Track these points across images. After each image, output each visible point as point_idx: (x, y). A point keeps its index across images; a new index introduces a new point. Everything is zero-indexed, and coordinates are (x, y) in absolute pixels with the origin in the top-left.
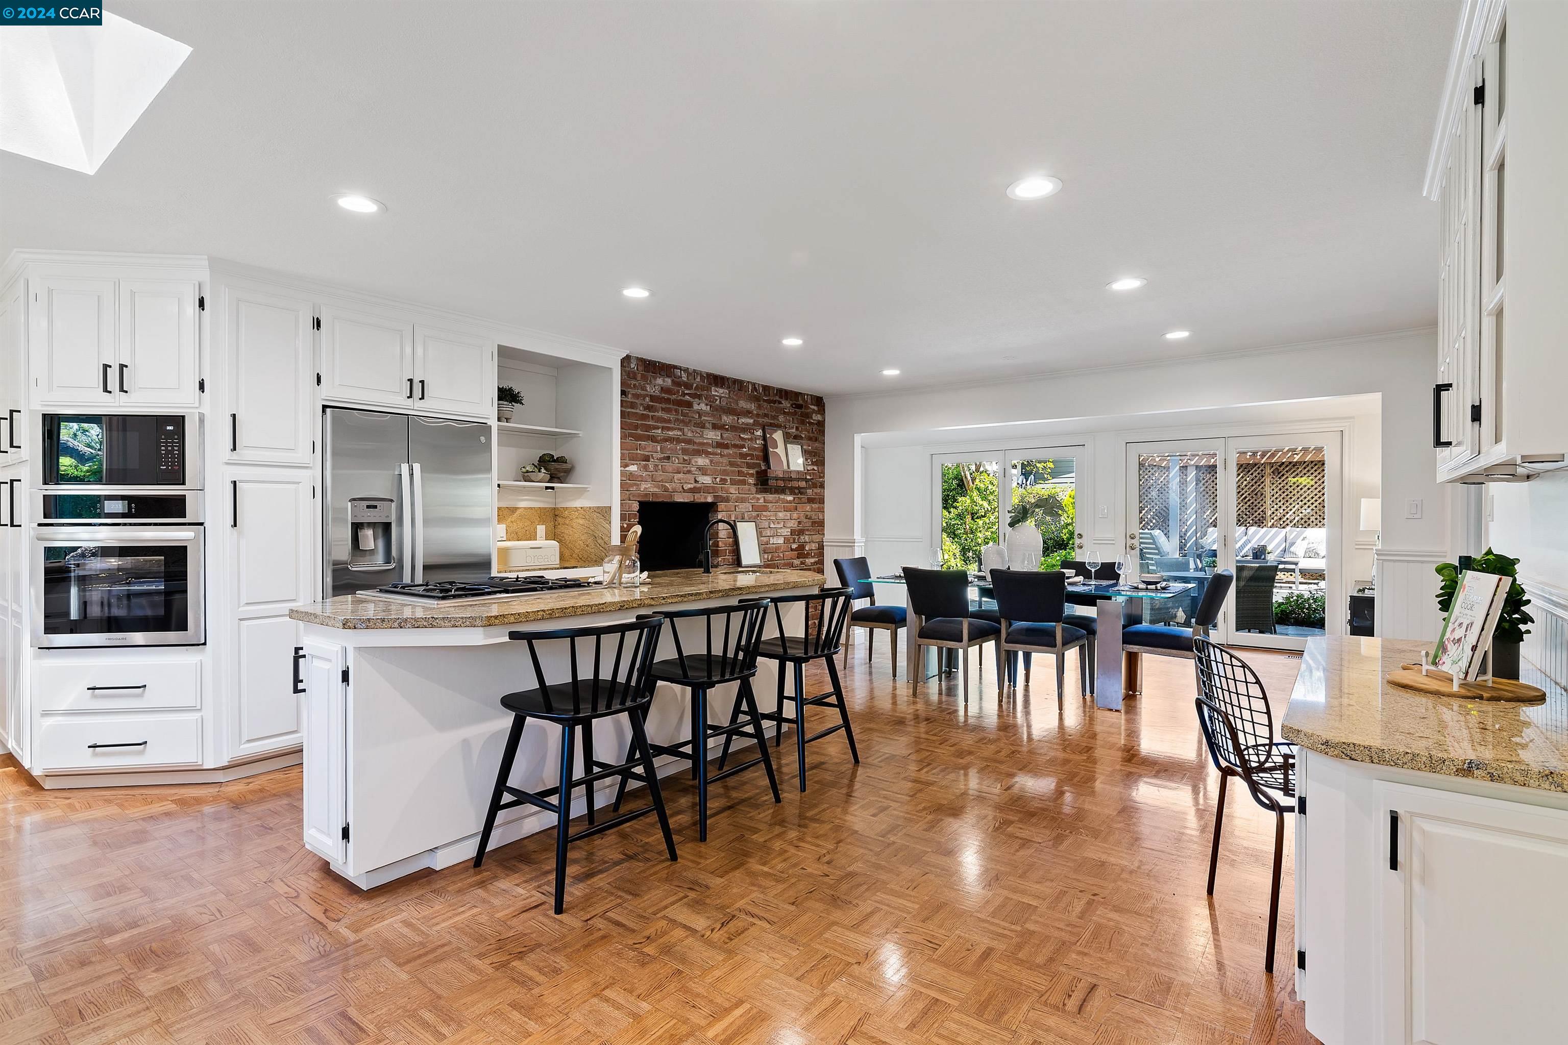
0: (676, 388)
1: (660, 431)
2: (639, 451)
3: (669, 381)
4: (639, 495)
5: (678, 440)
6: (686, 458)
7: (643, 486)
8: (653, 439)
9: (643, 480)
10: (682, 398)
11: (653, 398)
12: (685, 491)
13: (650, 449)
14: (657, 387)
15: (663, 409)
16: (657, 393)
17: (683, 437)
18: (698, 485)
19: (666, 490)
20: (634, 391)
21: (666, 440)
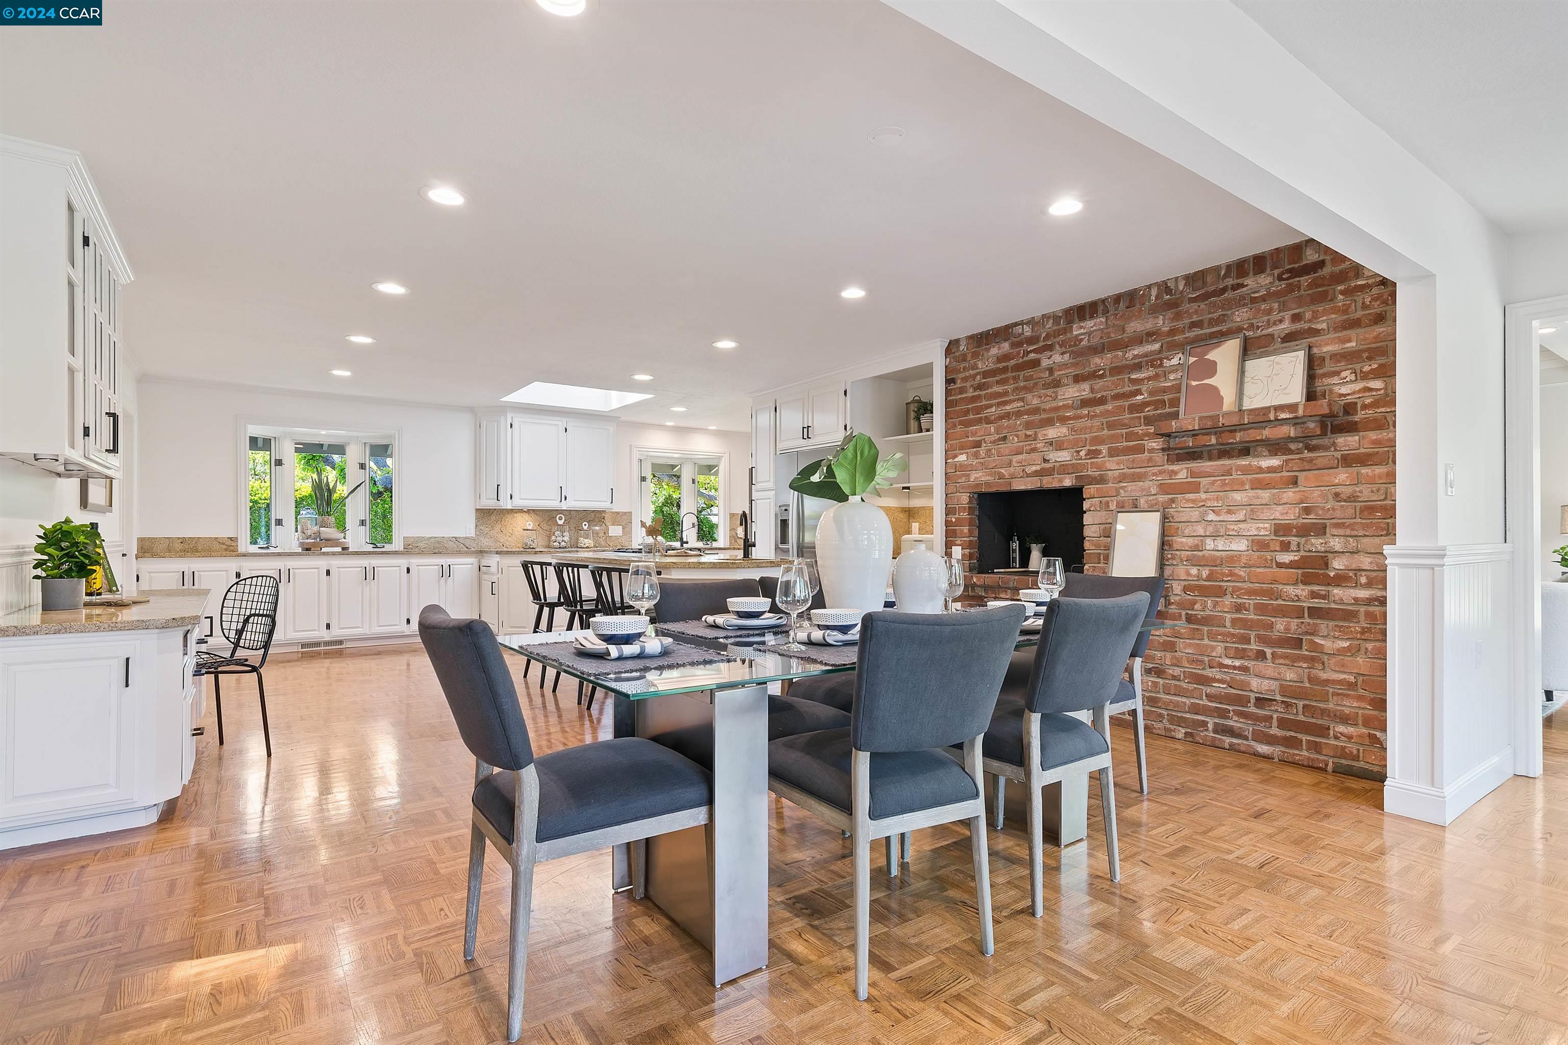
0: (1015, 351)
1: (993, 409)
2: (970, 439)
3: (1006, 346)
4: (969, 486)
5: (1018, 414)
6: (1028, 433)
7: (974, 476)
8: (988, 421)
9: (973, 468)
10: (1025, 359)
11: (986, 374)
12: (1028, 476)
13: (982, 433)
14: (990, 360)
15: (998, 382)
16: (992, 366)
17: (1027, 407)
18: (1047, 465)
19: (1001, 477)
20: (962, 375)
21: (1001, 418)
